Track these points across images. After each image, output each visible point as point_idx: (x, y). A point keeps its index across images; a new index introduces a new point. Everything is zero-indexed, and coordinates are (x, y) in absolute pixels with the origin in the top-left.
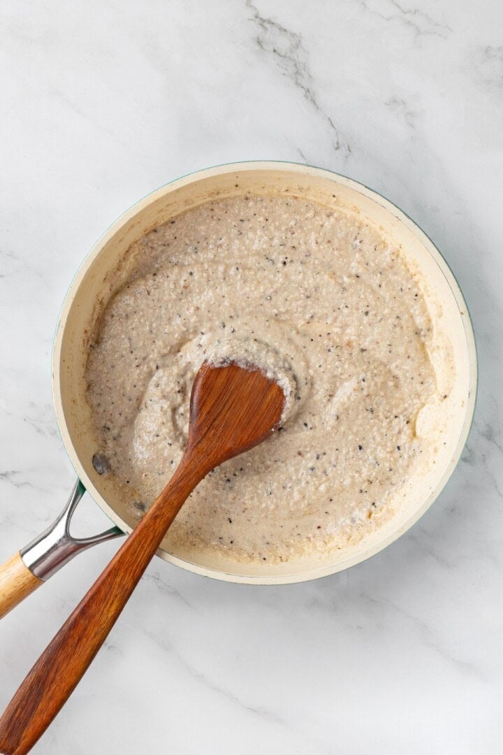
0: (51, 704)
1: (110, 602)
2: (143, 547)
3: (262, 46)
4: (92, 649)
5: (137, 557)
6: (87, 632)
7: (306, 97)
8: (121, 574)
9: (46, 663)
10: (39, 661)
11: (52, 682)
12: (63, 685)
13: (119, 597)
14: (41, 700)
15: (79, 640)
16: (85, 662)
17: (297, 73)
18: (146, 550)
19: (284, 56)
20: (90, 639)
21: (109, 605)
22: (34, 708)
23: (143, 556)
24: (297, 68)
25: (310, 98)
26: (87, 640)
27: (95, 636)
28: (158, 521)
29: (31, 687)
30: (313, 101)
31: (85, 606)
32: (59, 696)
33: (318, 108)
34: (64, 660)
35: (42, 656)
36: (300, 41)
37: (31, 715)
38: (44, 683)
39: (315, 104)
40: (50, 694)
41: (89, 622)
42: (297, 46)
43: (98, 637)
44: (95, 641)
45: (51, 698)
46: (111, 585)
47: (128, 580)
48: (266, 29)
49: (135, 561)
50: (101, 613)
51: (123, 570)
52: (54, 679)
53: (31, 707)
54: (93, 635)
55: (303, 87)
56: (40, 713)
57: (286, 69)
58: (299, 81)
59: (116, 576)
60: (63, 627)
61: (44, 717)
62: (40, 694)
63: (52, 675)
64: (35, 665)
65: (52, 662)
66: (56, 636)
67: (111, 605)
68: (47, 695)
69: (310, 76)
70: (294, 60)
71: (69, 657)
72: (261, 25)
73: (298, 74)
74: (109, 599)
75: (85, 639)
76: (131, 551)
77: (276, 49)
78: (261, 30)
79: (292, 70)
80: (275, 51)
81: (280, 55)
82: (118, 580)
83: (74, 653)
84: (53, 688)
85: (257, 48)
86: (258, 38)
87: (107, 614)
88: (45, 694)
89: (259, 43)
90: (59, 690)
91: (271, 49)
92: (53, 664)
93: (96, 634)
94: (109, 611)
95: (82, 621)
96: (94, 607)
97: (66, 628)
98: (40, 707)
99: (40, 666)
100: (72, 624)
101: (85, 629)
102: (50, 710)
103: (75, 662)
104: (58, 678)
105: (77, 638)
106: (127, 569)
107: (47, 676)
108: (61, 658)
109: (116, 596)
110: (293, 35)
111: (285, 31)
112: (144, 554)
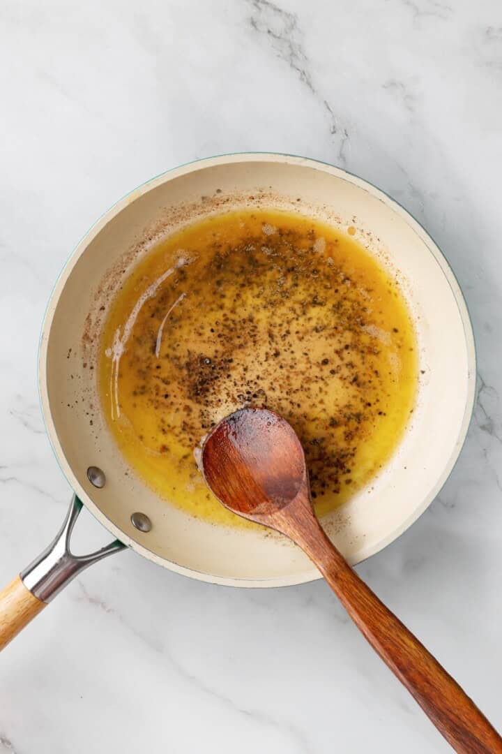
0: (479, 726)
1: (400, 642)
2: (360, 598)
3: (255, 27)
4: (440, 673)
5: (367, 605)
6: (423, 673)
7: (302, 79)
8: (379, 625)
9: (440, 719)
10: (435, 725)
11: (459, 719)
12: (464, 709)
13: (399, 634)
14: (473, 735)
15: (428, 682)
16: (450, 682)
17: (292, 54)
18: (365, 597)
19: (279, 38)
20: (431, 672)
21: (404, 645)
22: (478, 742)
23: (368, 600)
24: (292, 49)
25: (305, 80)
26: (431, 675)
27: (429, 667)
28: (340, 576)
29: (457, 739)
30: (309, 84)
31: (398, 667)
32: (474, 717)
33: (313, 91)
34: (442, 702)
35: (432, 721)
36: (295, 22)
37: (482, 747)
38: (458, 727)
39: (311, 87)
40: (469, 724)
41: (414, 668)
42: (292, 27)
43: (431, 664)
44: (433, 667)
45: (474, 724)
46: (386, 637)
47: (388, 621)
48: (260, 9)
49: (370, 608)
50: (408, 654)
51: (376, 622)
52: (457, 717)
53: (477, 746)
54: (427, 668)
55: (298, 69)
56: (485, 738)
57: (281, 51)
58: (294, 63)
59: (379, 631)
60: (411, 693)
61: (489, 735)
62: (467, 733)
63: (452, 717)
64: (439, 730)
65: (441, 713)
66: (418, 703)
67: (405, 643)
68: (470, 727)
69: (306, 58)
70: (289, 41)
71: (440, 696)
72: (255, 5)
73: (293, 56)
74: (398, 643)
75: (429, 677)
76: (360, 609)
77: (271, 30)
78: (255, 10)
79: (287, 51)
80: (269, 32)
81: (274, 36)
82: (383, 629)
83: (439, 690)
84: (465, 720)
85: (252, 28)
86: (252, 18)
87: (412, 648)
88: (468, 729)
89: (253, 23)
90: (468, 714)
91: (266, 30)
92: (443, 712)
93: (427, 665)
94: (409, 647)
95: (411, 674)
96: (401, 659)
97: (413, 691)
98: (478, 736)
99: (441, 725)
100: (411, 684)
101: (420, 674)
102: (485, 728)
103: (447, 691)
104: (456, 712)
105: (425, 684)
106: (376, 618)
107: (451, 721)
108: (439, 703)
109: (398, 636)
110: (288, 15)
111: (280, 11)
112: (367, 599)
